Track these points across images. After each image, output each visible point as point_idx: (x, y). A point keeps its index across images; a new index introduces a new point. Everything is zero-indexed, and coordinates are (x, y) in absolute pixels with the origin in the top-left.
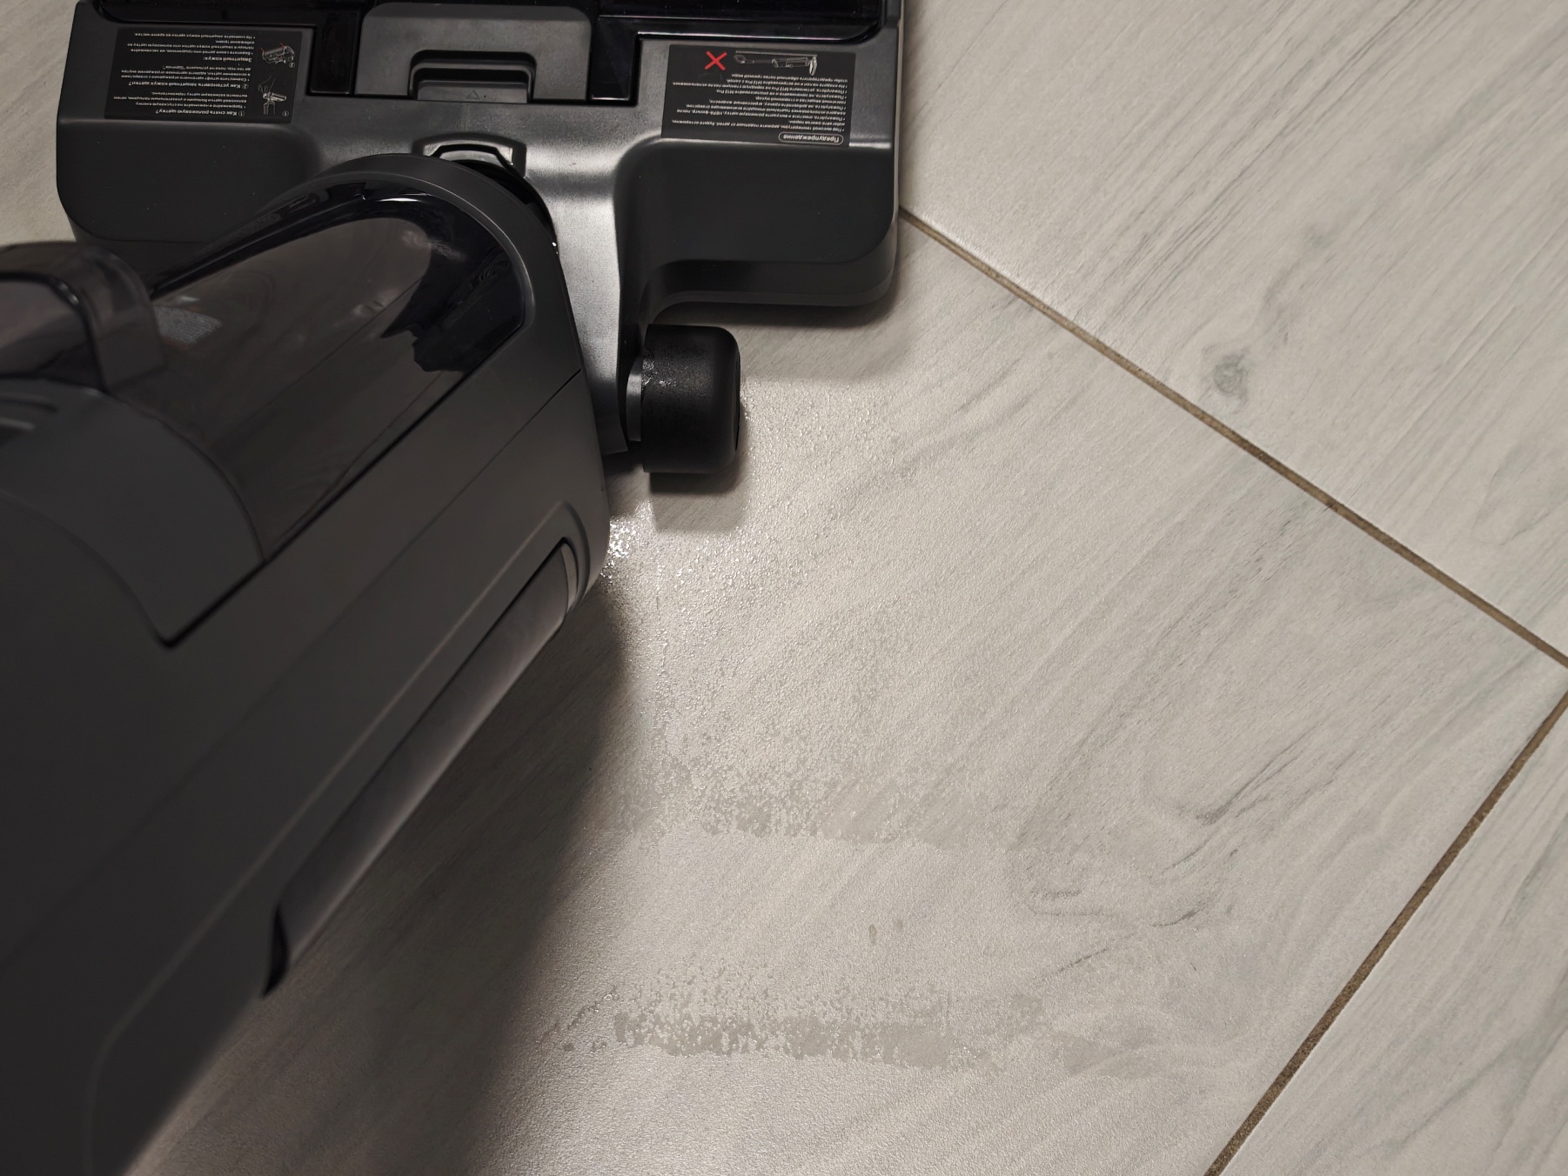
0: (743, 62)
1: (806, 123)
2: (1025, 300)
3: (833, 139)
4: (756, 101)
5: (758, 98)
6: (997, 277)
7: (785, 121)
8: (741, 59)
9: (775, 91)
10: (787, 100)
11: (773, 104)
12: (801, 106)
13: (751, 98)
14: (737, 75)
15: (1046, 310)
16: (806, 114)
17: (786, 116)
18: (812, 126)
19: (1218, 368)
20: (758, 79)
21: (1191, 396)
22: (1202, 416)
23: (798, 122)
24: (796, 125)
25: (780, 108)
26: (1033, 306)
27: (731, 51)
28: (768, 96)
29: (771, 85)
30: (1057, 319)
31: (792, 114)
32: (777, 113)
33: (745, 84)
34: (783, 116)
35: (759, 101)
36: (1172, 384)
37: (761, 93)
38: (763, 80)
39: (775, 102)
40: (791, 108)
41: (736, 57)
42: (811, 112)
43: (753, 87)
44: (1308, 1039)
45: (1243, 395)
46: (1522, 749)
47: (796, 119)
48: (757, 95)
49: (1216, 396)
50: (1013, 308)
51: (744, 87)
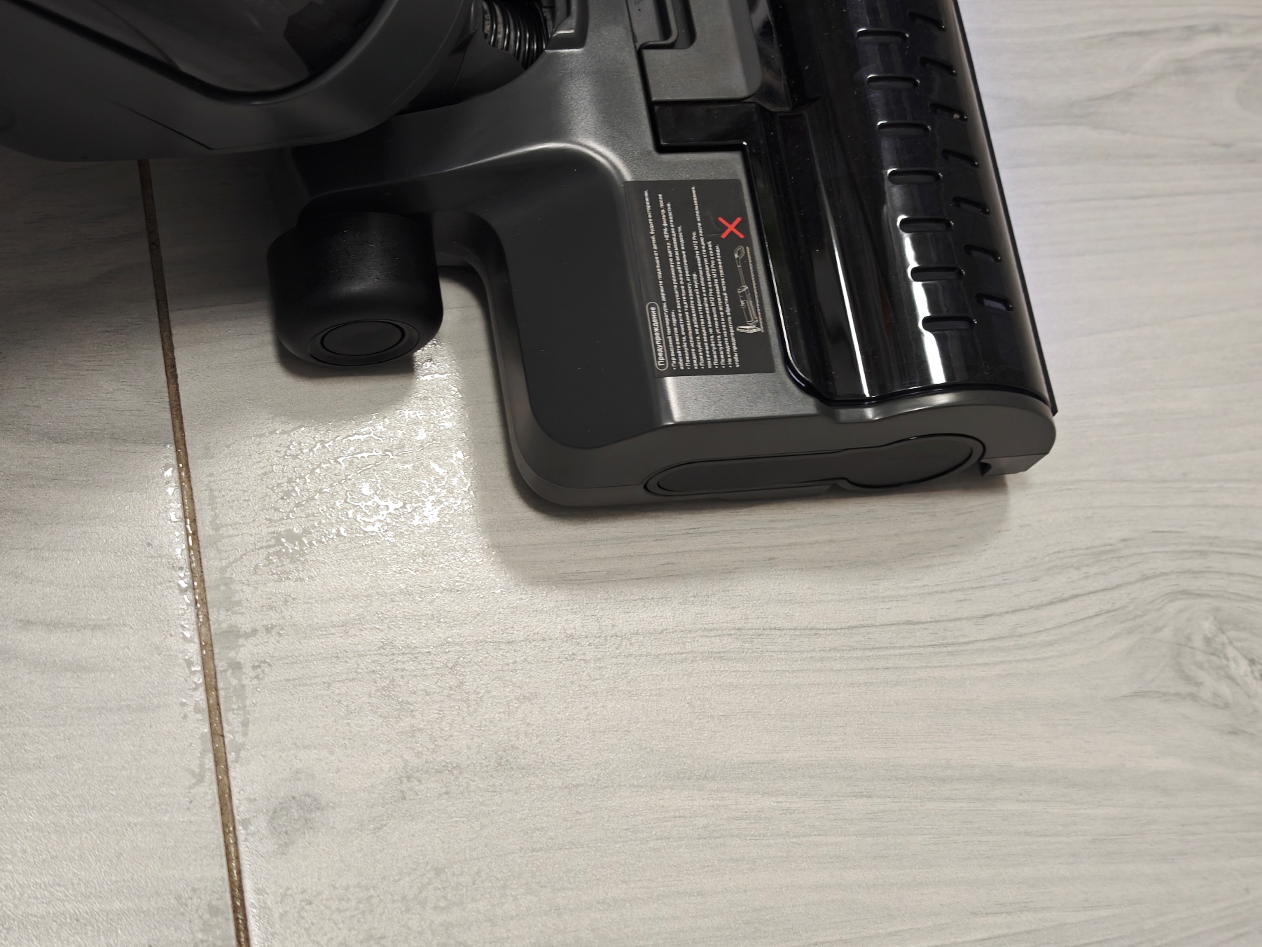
0: (736, 256)
1: (676, 329)
3: (661, 359)
4: (691, 273)
5: (695, 276)
7: (672, 306)
8: (739, 253)
9: (707, 292)
10: (699, 305)
11: (690, 292)
12: (695, 320)
13: (693, 269)
14: (718, 251)
16: (686, 327)
17: (679, 307)
18: (673, 335)
20: (718, 273)
23: (674, 321)
24: (670, 318)
25: (688, 300)
27: (747, 242)
28: (700, 286)
29: (714, 288)
31: (683, 312)
32: (681, 296)
33: (709, 261)
34: (679, 304)
35: (691, 277)
37: (702, 279)
38: (719, 277)
39: (694, 293)
40: (690, 310)
41: (741, 248)
42: (690, 332)
43: (707, 269)
47: (677, 318)
48: (698, 274)
51: (706, 260)
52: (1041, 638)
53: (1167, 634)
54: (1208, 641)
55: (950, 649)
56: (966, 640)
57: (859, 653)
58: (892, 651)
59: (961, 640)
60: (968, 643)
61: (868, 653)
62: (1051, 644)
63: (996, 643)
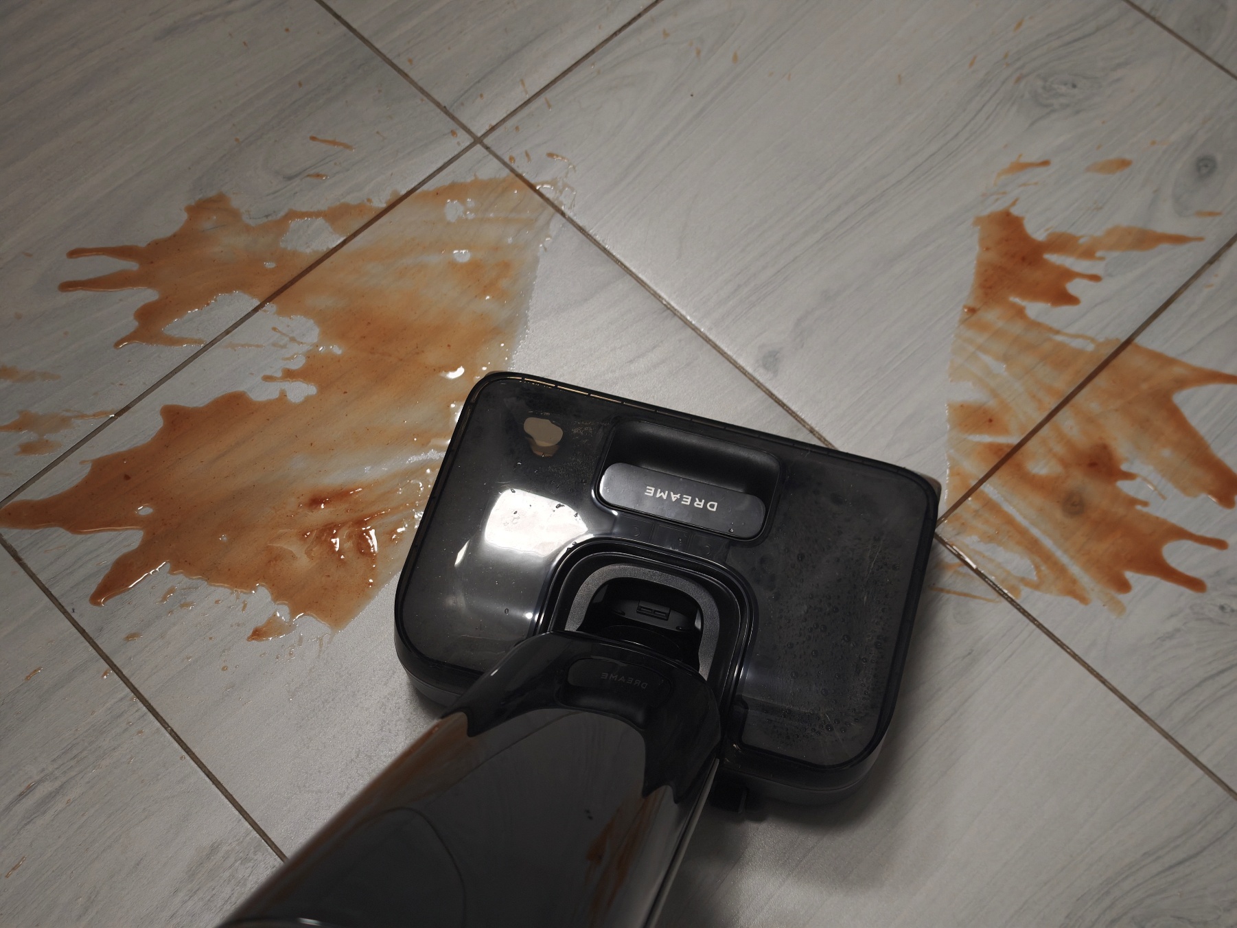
2: (671, 311)
15: (682, 318)
19: (765, 356)
21: (750, 369)
22: (752, 379)
30: (687, 323)
36: (741, 362)
45: (776, 372)
49: (762, 370)
50: (665, 314)
62: (988, 127)
63: (968, 141)
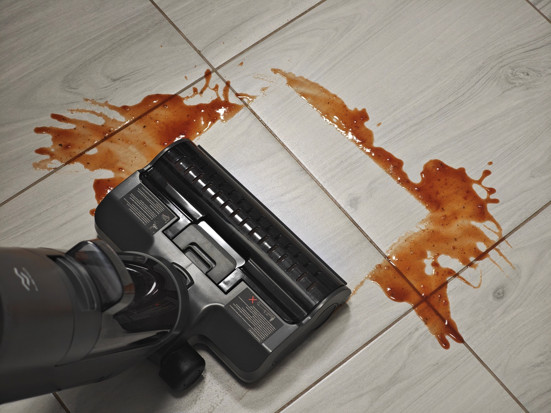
6: (300, 164)
15: (311, 175)
19: (351, 200)
21: (343, 206)
22: (343, 211)
26: (307, 173)
30: (313, 178)
36: (338, 201)
44: (326, 374)
45: (356, 209)
46: (403, 314)
49: (349, 207)
50: (302, 172)
52: (478, 92)
53: (503, 77)
54: (512, 74)
55: (461, 104)
56: (463, 100)
57: (443, 115)
58: (449, 111)
59: (462, 101)
60: (463, 101)
61: (445, 114)
62: (480, 92)
63: (469, 98)
